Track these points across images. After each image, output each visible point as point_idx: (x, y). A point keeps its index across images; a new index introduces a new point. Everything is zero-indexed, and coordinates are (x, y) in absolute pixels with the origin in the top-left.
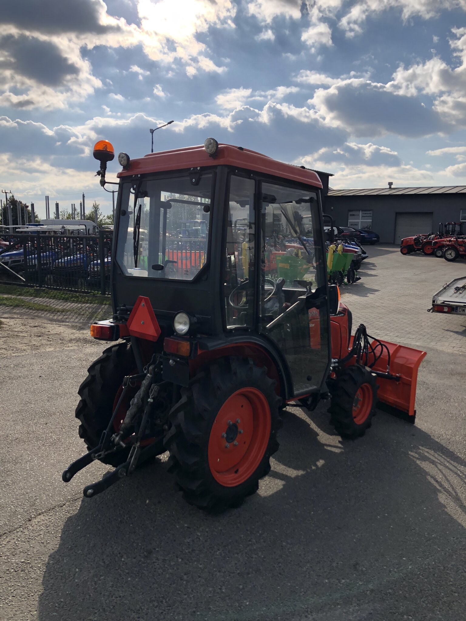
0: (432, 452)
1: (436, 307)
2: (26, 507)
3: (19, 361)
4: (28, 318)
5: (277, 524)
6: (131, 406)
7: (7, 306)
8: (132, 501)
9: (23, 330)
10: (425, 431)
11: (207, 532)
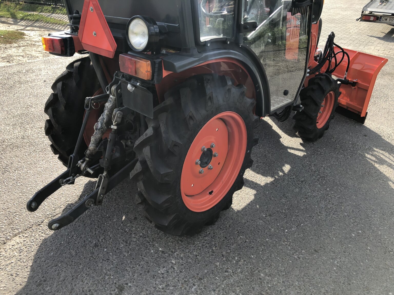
0: (387, 154)
1: (364, 16)
2: (3, 226)
3: (30, 66)
4: (44, 30)
5: (253, 247)
6: (95, 131)
7: (30, 21)
8: (109, 217)
9: (39, 40)
10: (375, 131)
11: (182, 258)
